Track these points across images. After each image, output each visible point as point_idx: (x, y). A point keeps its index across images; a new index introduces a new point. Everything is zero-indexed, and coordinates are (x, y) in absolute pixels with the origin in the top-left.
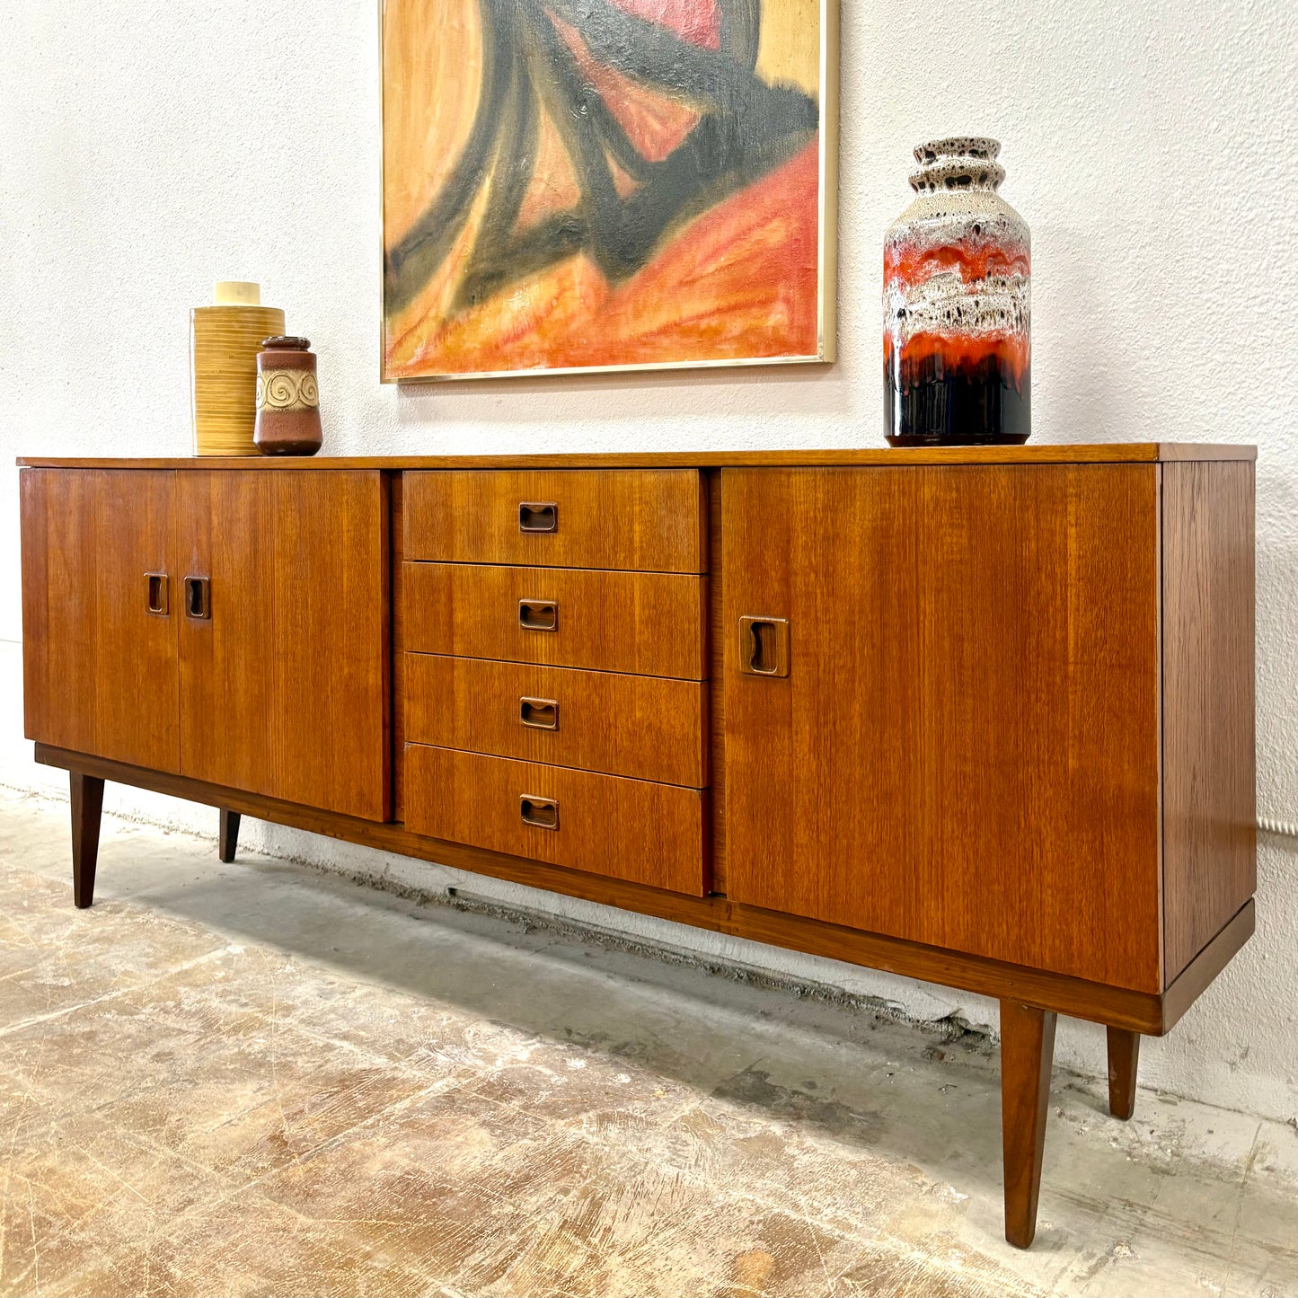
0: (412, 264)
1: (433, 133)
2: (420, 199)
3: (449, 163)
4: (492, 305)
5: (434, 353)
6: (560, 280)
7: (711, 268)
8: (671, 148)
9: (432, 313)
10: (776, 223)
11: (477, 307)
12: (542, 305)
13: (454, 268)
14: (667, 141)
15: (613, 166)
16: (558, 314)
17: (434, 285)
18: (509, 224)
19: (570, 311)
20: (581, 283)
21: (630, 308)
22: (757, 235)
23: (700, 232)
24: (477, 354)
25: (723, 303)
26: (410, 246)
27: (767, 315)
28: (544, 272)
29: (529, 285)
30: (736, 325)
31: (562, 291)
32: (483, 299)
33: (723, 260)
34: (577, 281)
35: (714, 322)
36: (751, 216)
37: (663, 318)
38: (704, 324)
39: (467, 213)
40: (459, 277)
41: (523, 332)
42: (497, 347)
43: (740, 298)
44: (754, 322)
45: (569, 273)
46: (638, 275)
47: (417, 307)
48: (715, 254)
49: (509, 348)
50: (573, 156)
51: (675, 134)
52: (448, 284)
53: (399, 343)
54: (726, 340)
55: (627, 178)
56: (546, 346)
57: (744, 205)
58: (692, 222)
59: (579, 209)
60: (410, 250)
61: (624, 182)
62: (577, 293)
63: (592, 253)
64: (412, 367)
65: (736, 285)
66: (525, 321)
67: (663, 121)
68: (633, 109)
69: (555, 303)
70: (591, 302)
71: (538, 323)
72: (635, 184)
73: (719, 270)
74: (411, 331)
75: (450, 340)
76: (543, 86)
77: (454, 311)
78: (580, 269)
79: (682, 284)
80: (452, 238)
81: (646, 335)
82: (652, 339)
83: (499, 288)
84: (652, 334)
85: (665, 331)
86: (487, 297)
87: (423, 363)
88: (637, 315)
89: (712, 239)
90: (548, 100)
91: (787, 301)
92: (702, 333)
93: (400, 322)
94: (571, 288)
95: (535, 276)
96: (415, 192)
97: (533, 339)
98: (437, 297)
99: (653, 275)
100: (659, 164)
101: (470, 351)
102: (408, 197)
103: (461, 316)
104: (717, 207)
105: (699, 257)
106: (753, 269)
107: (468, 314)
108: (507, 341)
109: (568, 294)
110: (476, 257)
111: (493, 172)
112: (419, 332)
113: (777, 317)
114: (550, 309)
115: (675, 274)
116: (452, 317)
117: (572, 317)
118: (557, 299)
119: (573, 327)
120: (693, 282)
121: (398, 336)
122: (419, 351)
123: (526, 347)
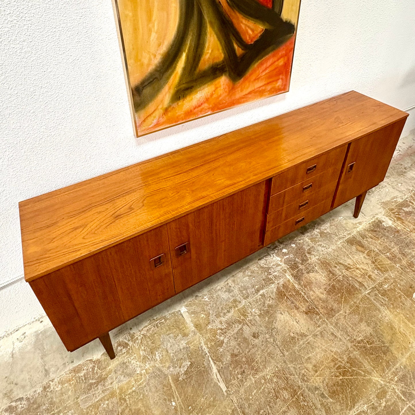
0: (147, 91)
1: (154, 36)
2: (149, 65)
3: (164, 48)
4: (188, 98)
5: (162, 120)
6: (216, 85)
7: (264, 74)
8: (255, 40)
9: (160, 107)
10: (282, 59)
11: (181, 100)
12: (209, 94)
13: (170, 88)
14: (254, 37)
15: (236, 46)
16: (215, 96)
17: (160, 96)
18: (195, 70)
19: (219, 94)
20: (223, 84)
21: (239, 89)
22: (276, 63)
23: (262, 64)
24: (183, 115)
25: (266, 82)
26: (146, 84)
27: (277, 83)
28: (209, 83)
29: (204, 89)
30: (269, 87)
31: (216, 88)
32: (184, 97)
33: (267, 71)
34: (222, 84)
35: (263, 88)
36: (275, 59)
37: (250, 90)
38: (261, 89)
39: (175, 68)
40: (172, 91)
41: (202, 104)
42: (191, 111)
43: (271, 80)
44: (274, 86)
45: (219, 82)
46: (242, 79)
47: (151, 107)
48: (266, 69)
49: (196, 110)
50: (221, 43)
51: (257, 35)
52: (167, 95)
53: (144, 121)
54: (267, 92)
55: (240, 50)
56: (211, 106)
57: (274, 56)
58: (260, 61)
59: (223, 62)
60: (145, 86)
61: (239, 51)
62: (222, 88)
63: (227, 74)
64: (152, 127)
65: (270, 77)
66: (202, 100)
67: (253, 31)
68: (243, 26)
69: (214, 93)
70: (227, 90)
71: (207, 100)
72: (243, 51)
73: (266, 74)
74: (150, 115)
75: (170, 114)
76: (208, 16)
77: (171, 104)
78: (223, 80)
79: (255, 80)
80: (168, 78)
81: (244, 95)
82: (246, 96)
83: (191, 92)
84: (246, 94)
85: (250, 93)
86: (186, 96)
87: (157, 125)
88: (242, 91)
89: (265, 66)
90: (211, 23)
91: (282, 79)
92: (260, 92)
93: (143, 113)
94: (220, 86)
95: (206, 85)
96: (146, 61)
97: (206, 105)
98: (162, 101)
99: (246, 79)
100: (251, 44)
101: (180, 116)
102: (142, 65)
103: (175, 105)
104: (267, 56)
105: (261, 71)
106: (275, 72)
107: (178, 104)
108: (195, 109)
109: (219, 89)
110: (180, 83)
111: (187, 51)
112: (154, 114)
113: (279, 83)
114: (212, 95)
115: (253, 77)
116: (170, 106)
117: (220, 96)
118: (215, 91)
119: (220, 98)
120: (259, 78)
121: (143, 119)
122: (155, 122)
123: (203, 108)
